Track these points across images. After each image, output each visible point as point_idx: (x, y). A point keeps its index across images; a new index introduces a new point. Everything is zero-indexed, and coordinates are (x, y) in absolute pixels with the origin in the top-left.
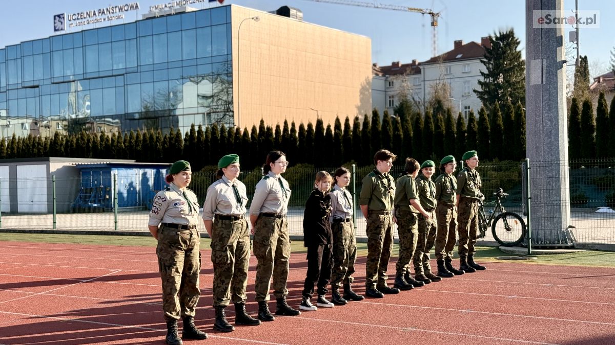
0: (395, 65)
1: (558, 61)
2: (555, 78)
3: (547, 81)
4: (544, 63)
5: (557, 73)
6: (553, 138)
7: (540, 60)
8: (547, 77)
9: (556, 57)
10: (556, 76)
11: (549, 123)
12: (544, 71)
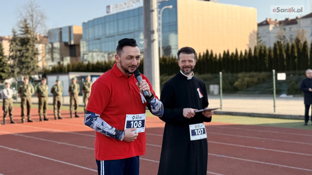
0: (287, 20)
3: (148, 47)
4: (147, 40)
9: (150, 38)
10: (151, 45)
12: (147, 43)
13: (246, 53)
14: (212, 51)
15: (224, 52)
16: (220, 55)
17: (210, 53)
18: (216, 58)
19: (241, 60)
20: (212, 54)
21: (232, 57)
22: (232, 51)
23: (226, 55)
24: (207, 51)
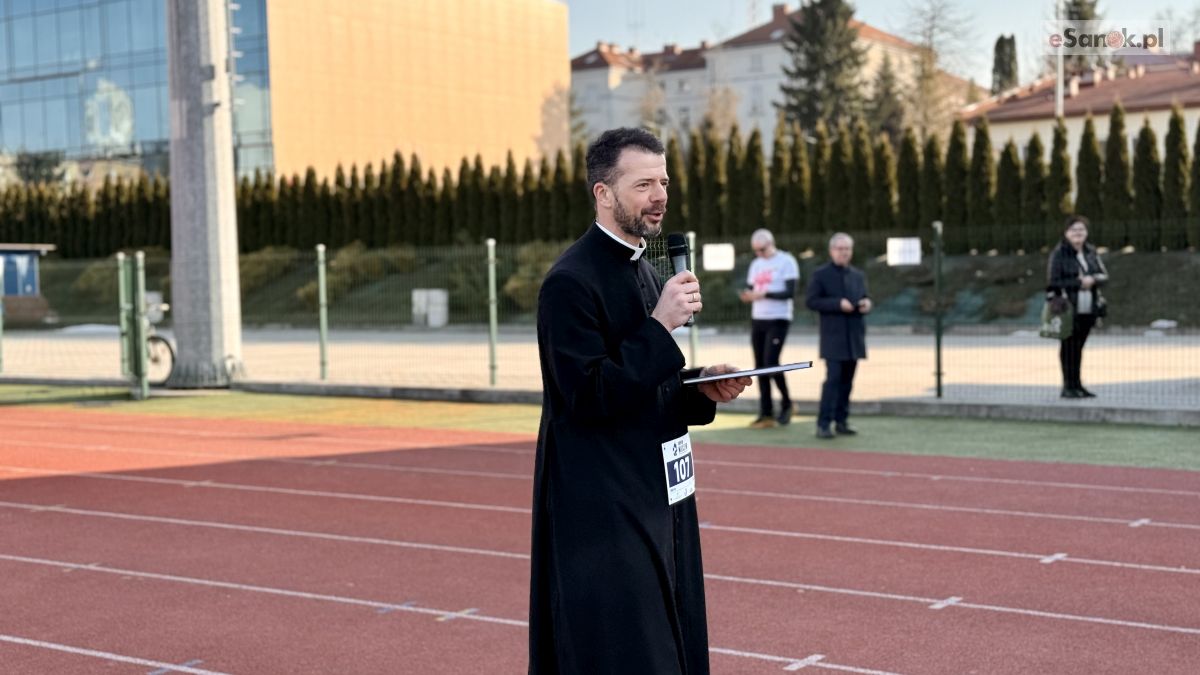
0: (669, 50)
1: (204, 103)
2: (199, 129)
3: (188, 133)
4: (183, 106)
5: (202, 121)
7: (178, 102)
8: (187, 128)
9: (201, 96)
10: (202, 126)
12: (184, 118)
13: (544, 171)
14: (415, 159)
15: (465, 163)
16: (447, 172)
17: (407, 166)
18: (431, 185)
19: (528, 194)
20: (416, 172)
21: (492, 182)
22: (493, 160)
23: (471, 174)
24: (398, 158)
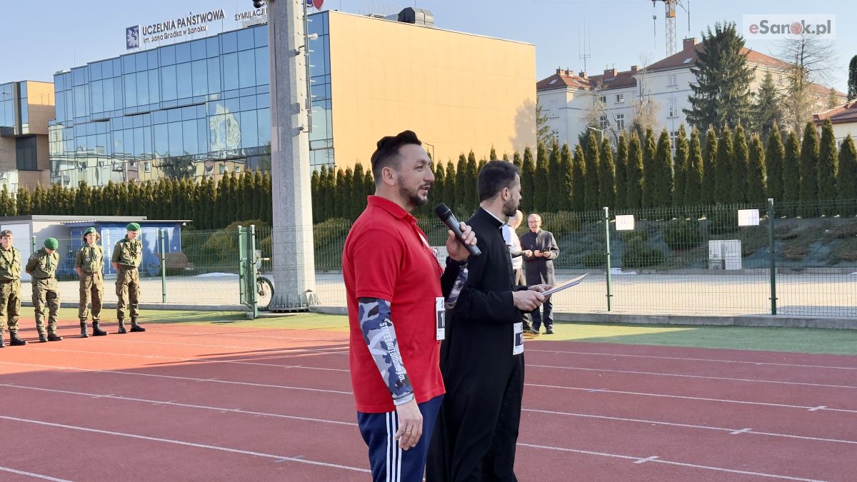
0: (609, 73)
1: (293, 128)
2: (290, 144)
3: (282, 147)
4: (280, 130)
5: (291, 140)
6: (288, 203)
7: (276, 127)
8: (282, 144)
9: (291, 124)
10: (291, 143)
11: (285, 189)
12: (280, 138)
22: (481, 156)
